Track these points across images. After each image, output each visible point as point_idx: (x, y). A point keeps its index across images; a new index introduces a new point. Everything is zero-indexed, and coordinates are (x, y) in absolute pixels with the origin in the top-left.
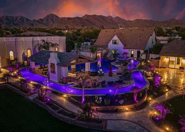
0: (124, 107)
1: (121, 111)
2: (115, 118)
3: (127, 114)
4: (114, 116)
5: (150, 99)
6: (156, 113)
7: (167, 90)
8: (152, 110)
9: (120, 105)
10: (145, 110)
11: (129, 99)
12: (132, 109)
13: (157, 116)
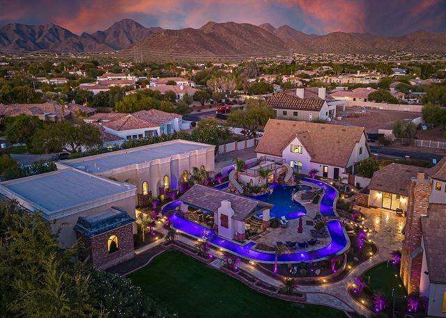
0: (321, 278)
1: (319, 283)
2: (313, 291)
3: (324, 286)
4: (312, 288)
5: (350, 267)
6: (354, 285)
7: (371, 254)
8: (350, 282)
9: (317, 276)
10: (343, 281)
11: (326, 268)
12: (330, 281)
13: (355, 289)
